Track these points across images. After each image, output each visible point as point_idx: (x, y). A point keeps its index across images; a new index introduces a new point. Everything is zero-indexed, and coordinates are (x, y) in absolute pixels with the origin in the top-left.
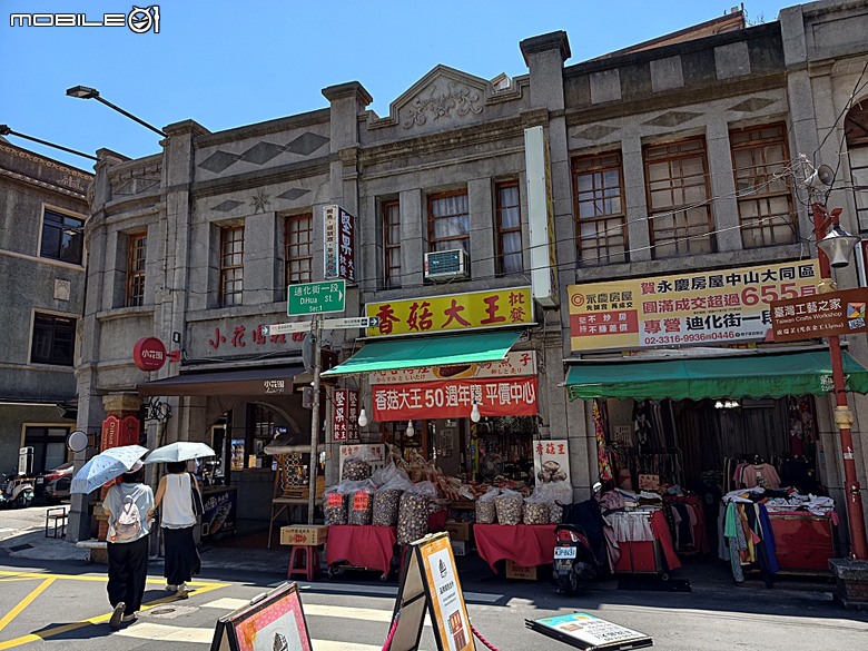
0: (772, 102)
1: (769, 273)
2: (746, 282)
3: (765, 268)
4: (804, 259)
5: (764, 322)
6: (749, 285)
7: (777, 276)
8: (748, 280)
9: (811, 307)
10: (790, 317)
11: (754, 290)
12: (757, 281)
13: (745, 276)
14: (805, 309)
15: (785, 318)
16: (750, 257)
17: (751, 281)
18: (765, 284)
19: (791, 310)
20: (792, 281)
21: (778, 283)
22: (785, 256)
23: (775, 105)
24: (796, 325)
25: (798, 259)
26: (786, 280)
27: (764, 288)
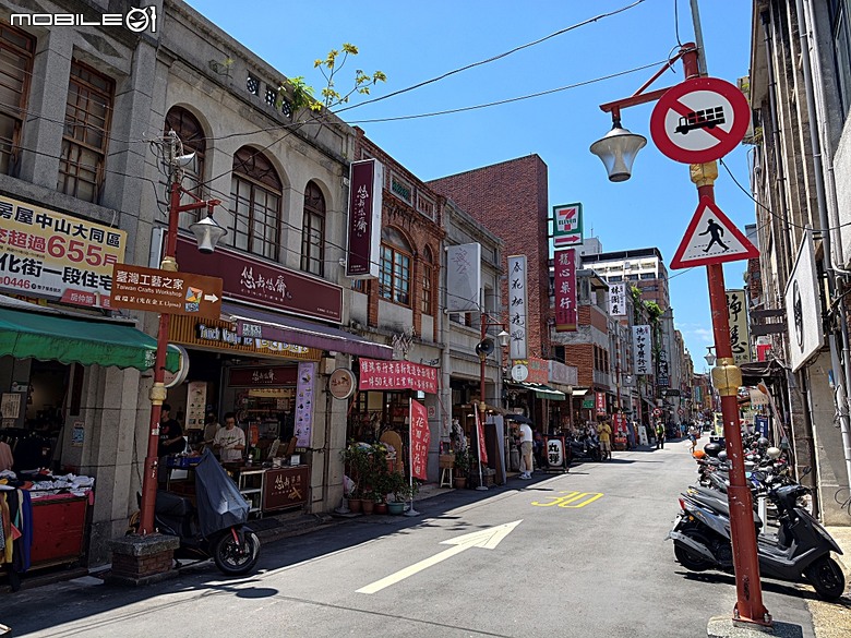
0: (118, 56)
1: (81, 228)
2: (56, 230)
3: (78, 222)
4: (114, 226)
5: (65, 280)
6: (59, 234)
7: (87, 234)
8: (59, 228)
9: (156, 281)
10: (132, 284)
11: (63, 241)
12: (68, 232)
13: (57, 222)
14: (149, 280)
15: (126, 284)
16: (65, 203)
17: (62, 230)
18: (75, 239)
19: (135, 278)
20: (99, 245)
21: (87, 242)
22: (97, 217)
23: (119, 60)
24: (137, 294)
25: (109, 225)
26: (95, 242)
27: (72, 243)
